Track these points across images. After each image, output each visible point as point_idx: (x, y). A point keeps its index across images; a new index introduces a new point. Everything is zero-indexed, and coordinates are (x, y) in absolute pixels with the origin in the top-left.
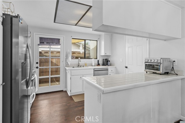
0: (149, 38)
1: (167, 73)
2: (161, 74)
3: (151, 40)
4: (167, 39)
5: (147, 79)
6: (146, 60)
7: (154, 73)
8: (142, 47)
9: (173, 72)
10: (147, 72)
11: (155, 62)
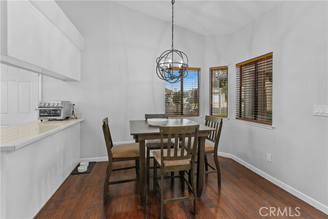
0: (42, 74)
1: (67, 118)
2: (61, 120)
3: (44, 76)
4: (66, 80)
5: (41, 130)
6: (40, 103)
7: (49, 120)
8: (30, 84)
9: (73, 116)
10: (42, 121)
11: (55, 106)
